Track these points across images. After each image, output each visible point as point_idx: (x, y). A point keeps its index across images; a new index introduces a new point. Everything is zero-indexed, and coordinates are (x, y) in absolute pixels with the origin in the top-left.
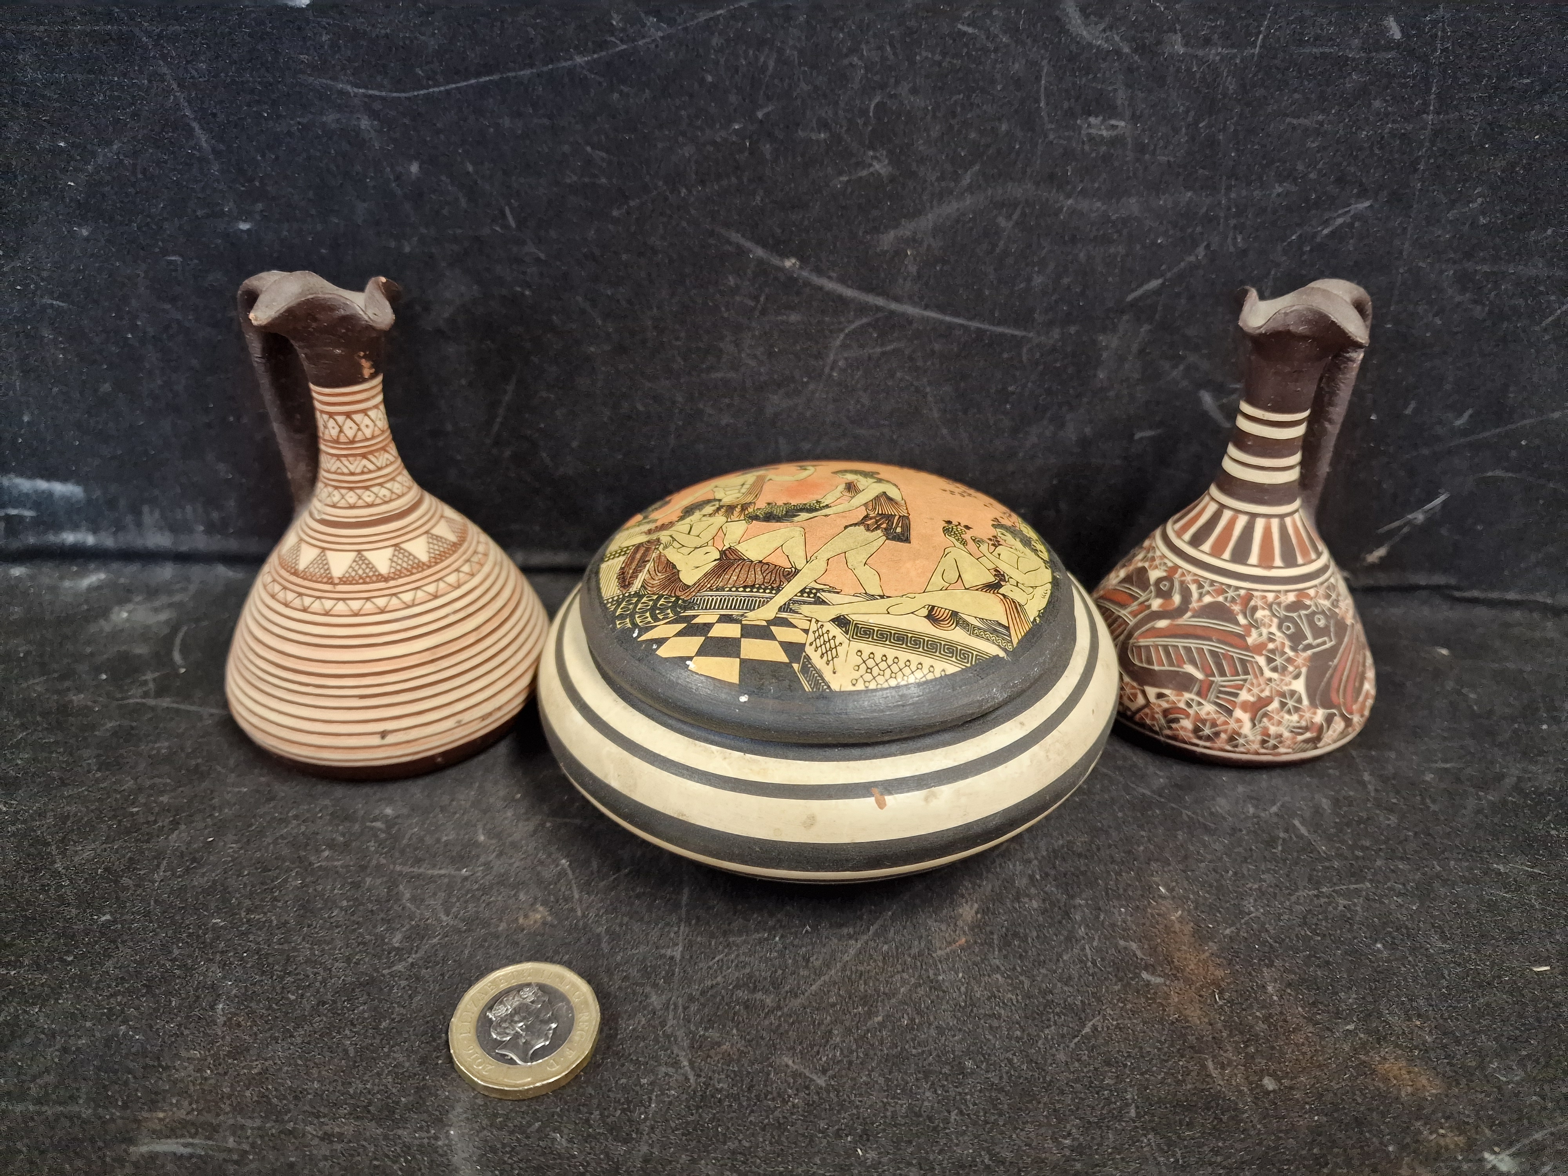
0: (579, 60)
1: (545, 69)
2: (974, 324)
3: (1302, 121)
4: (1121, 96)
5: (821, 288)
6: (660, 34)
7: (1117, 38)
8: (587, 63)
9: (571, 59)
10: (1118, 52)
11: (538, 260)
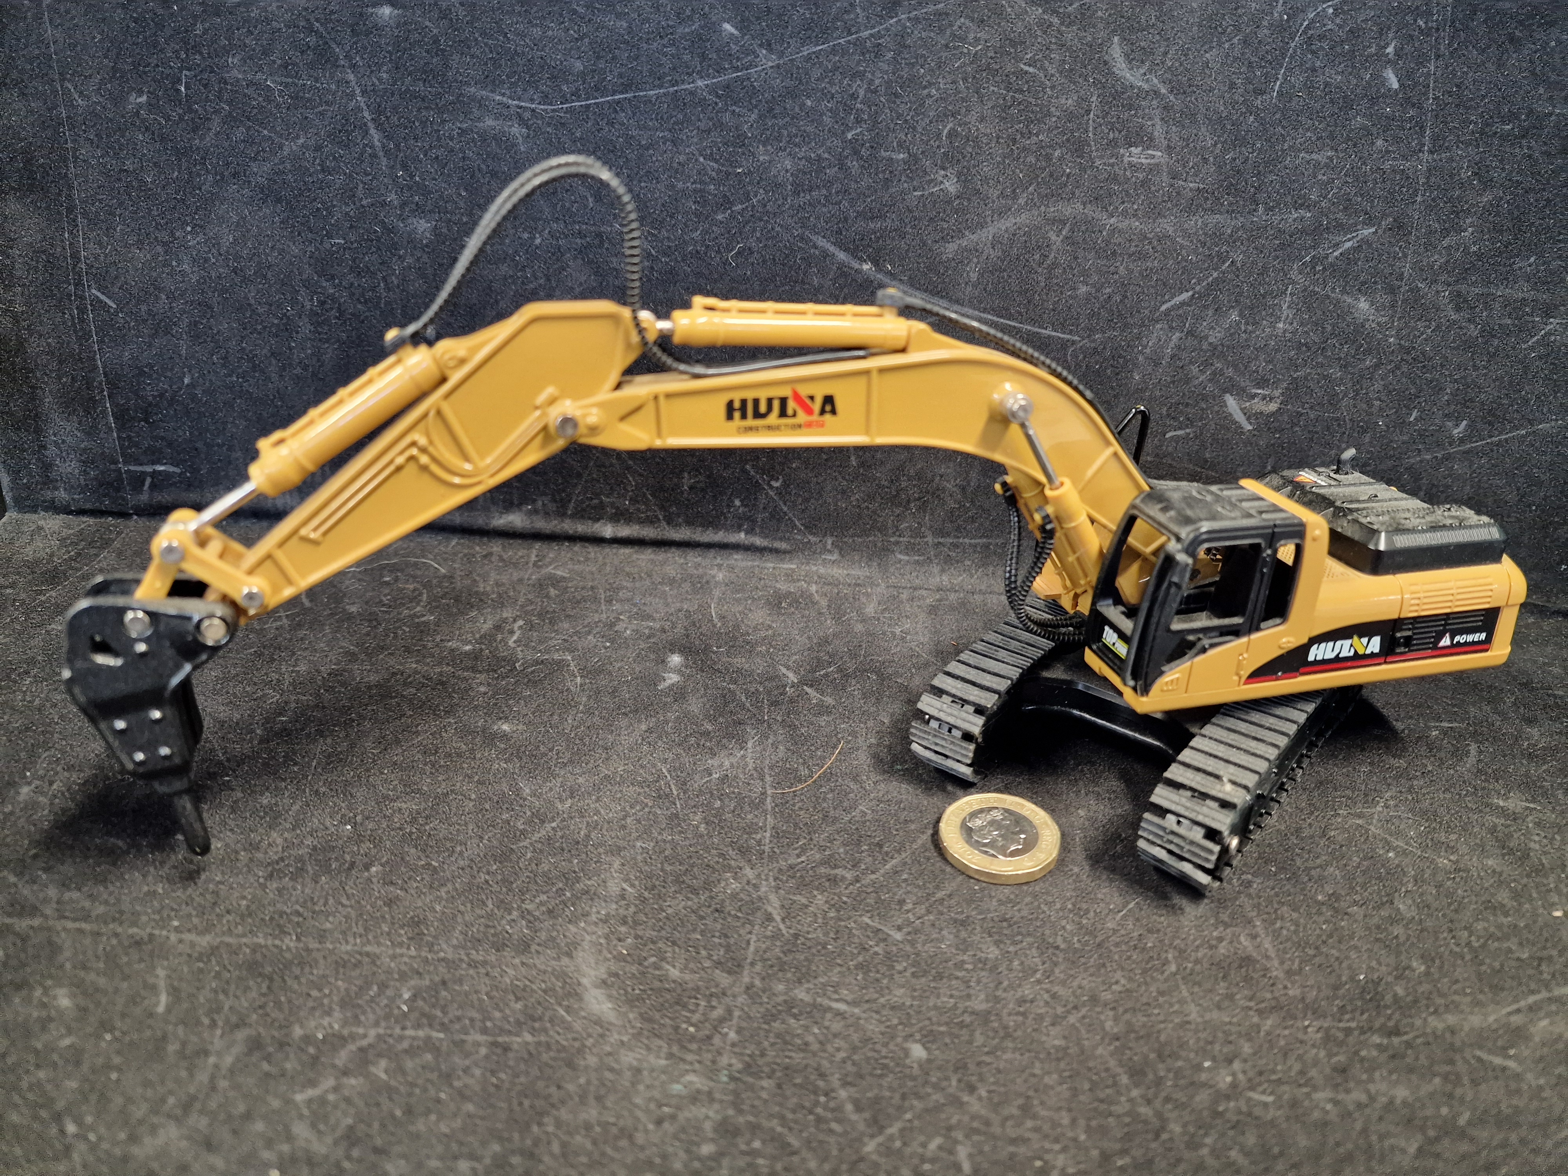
0: (700, 83)
4: (1159, 131)
6: (770, 64)
7: (1155, 81)
9: (694, 82)
10: (1156, 92)
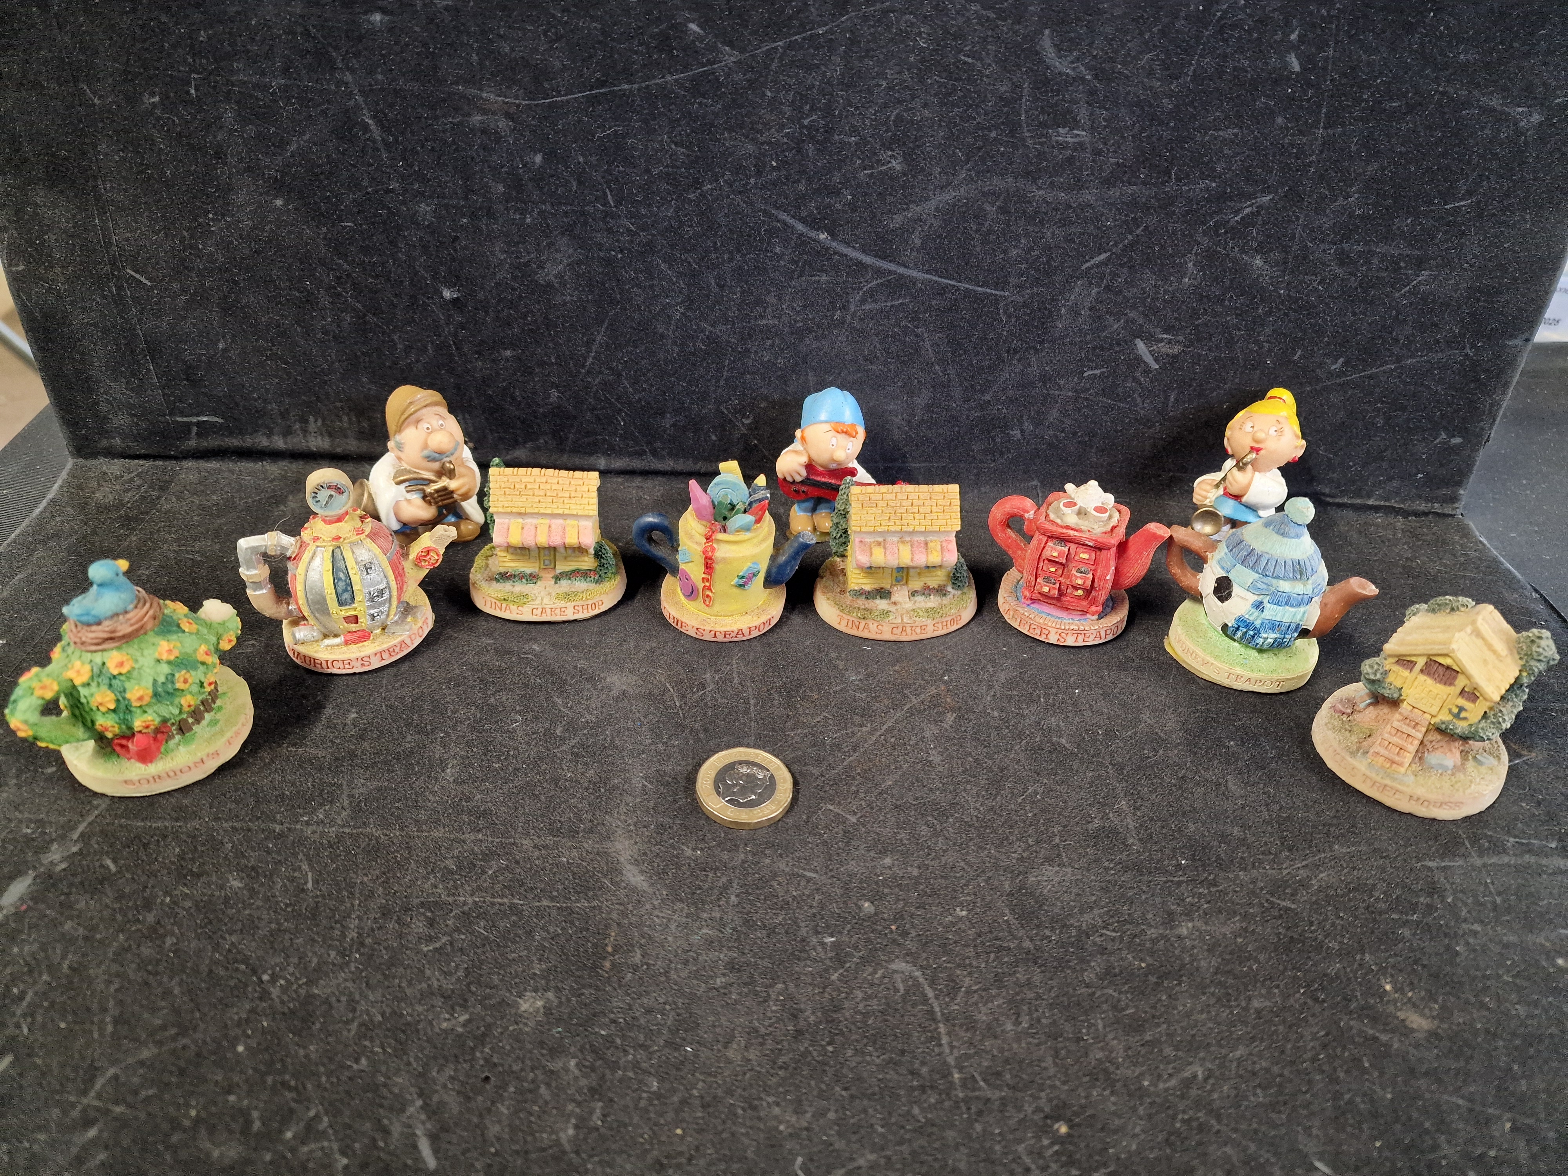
1: (644, 85)
2: (964, 286)
3: (1221, 133)
5: (846, 256)
6: (732, 59)
7: (1082, 68)
8: (676, 80)
9: (663, 77)
10: (1083, 79)
11: (629, 230)
